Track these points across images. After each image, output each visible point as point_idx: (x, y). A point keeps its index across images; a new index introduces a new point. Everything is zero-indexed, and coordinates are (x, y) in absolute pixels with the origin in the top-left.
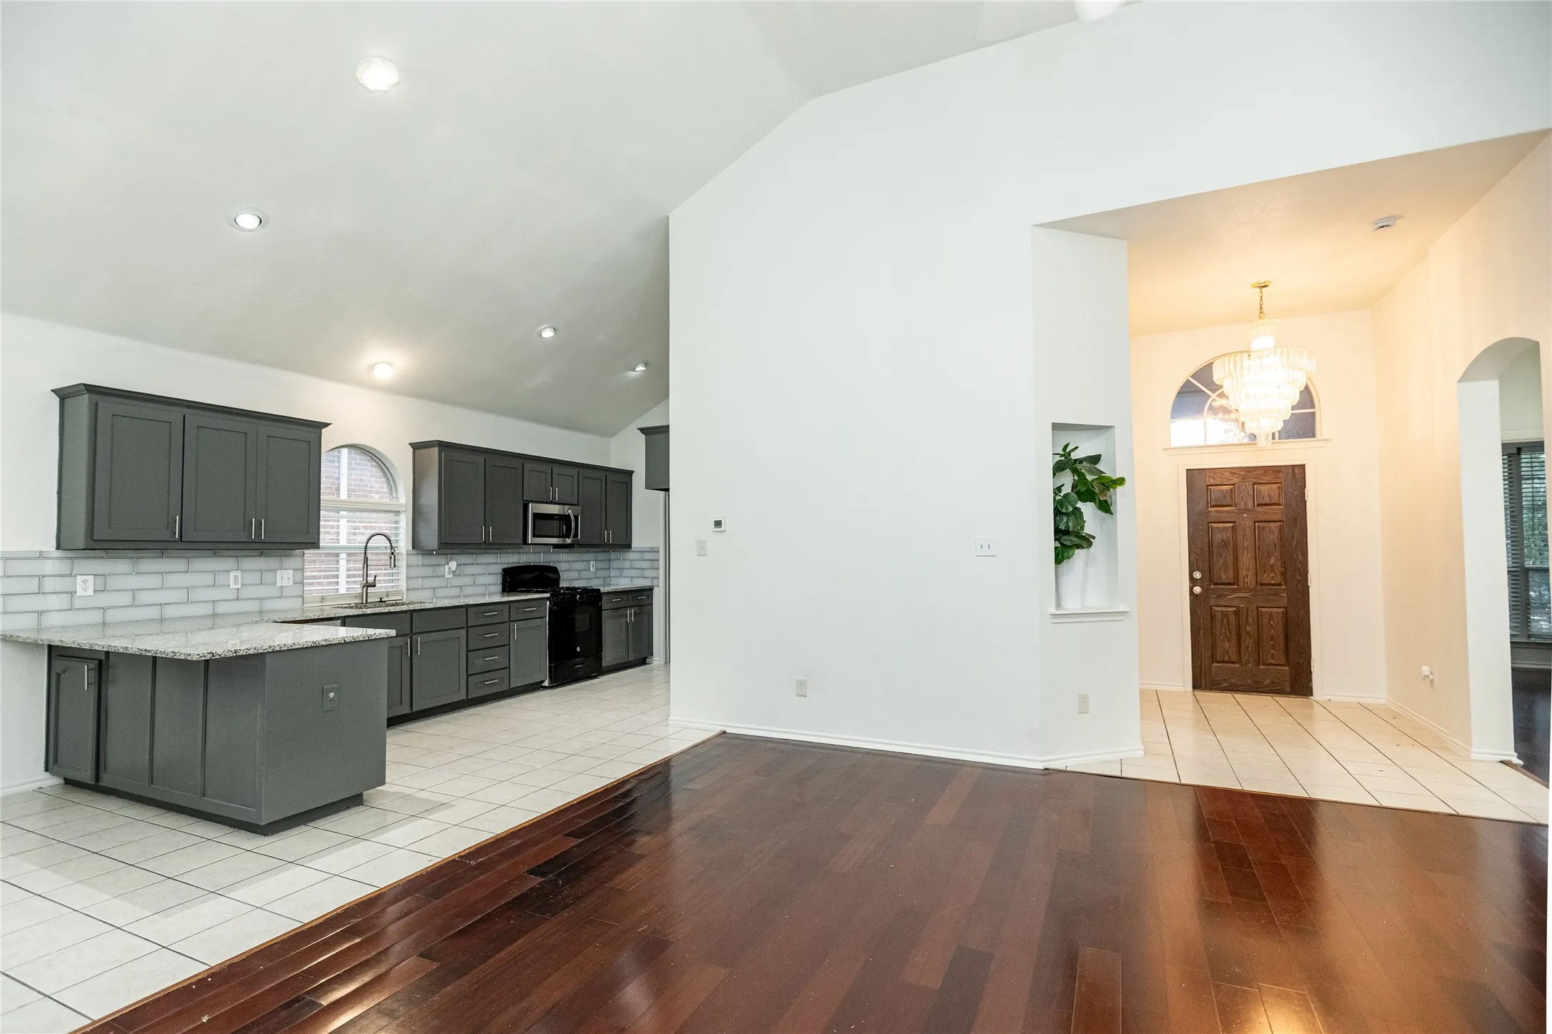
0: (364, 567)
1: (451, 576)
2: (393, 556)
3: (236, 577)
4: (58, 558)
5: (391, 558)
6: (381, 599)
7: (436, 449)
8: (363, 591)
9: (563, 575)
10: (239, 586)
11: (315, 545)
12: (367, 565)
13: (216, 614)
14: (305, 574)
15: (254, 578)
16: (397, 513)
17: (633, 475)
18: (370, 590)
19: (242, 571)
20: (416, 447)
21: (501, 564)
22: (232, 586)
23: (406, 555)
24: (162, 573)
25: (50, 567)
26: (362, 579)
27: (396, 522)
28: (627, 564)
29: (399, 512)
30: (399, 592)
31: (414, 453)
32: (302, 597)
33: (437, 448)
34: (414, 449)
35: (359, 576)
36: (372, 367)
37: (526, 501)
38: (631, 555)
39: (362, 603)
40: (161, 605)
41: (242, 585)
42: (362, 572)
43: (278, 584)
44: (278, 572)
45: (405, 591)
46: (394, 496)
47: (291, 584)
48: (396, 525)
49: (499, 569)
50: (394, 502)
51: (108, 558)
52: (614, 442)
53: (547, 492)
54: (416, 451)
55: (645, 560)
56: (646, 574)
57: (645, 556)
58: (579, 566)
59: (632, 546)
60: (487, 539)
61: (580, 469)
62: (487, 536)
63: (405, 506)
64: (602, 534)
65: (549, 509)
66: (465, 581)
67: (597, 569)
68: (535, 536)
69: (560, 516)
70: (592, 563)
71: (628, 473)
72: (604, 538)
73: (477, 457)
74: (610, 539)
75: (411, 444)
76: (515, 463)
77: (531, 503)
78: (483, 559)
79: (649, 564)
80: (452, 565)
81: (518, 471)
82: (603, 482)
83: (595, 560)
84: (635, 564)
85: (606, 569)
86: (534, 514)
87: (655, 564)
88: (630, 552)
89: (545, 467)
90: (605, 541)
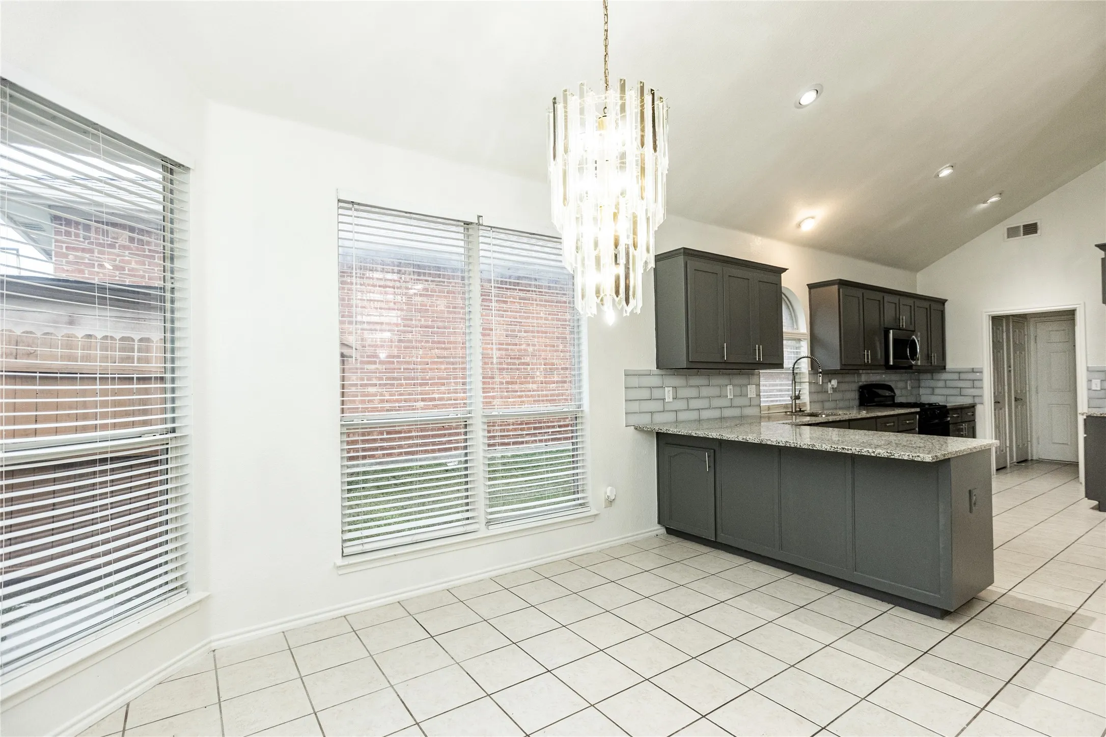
0: (792, 383)
1: (831, 392)
3: (730, 390)
4: (658, 375)
6: (800, 409)
7: (836, 287)
8: (793, 402)
9: (897, 392)
10: (732, 397)
11: (780, 365)
12: (795, 382)
13: (724, 418)
14: (761, 388)
15: (738, 390)
16: (800, 340)
17: (946, 304)
18: (798, 401)
19: (734, 386)
20: (811, 287)
21: (859, 381)
22: (729, 397)
23: (808, 375)
24: (698, 386)
25: (655, 381)
26: (791, 393)
27: (798, 348)
28: (941, 384)
31: (810, 293)
32: (760, 406)
34: (810, 289)
35: (788, 390)
36: (799, 225)
37: (887, 328)
38: (944, 376)
39: (792, 412)
40: (699, 409)
41: (734, 396)
42: (791, 388)
43: (749, 396)
44: (748, 386)
45: (808, 403)
46: (795, 327)
47: (755, 396)
49: (855, 386)
50: (796, 331)
51: (677, 375)
52: (919, 276)
53: (898, 320)
54: (812, 290)
55: (963, 380)
56: (964, 392)
57: (963, 376)
58: (901, 385)
59: (947, 367)
60: (868, 361)
61: (915, 300)
62: (868, 358)
63: (806, 334)
64: (928, 357)
65: (902, 335)
66: (838, 396)
67: (912, 388)
68: (894, 358)
69: (908, 340)
70: (909, 382)
71: (943, 302)
72: (931, 360)
73: (859, 292)
74: (935, 361)
75: (807, 285)
76: (879, 296)
77: (891, 331)
78: (849, 378)
79: (969, 384)
80: (834, 383)
81: (881, 303)
82: (928, 311)
83: (911, 380)
84: (949, 384)
85: (917, 387)
86: (894, 340)
87: (977, 384)
88: (943, 372)
89: (895, 299)
90: (931, 363)
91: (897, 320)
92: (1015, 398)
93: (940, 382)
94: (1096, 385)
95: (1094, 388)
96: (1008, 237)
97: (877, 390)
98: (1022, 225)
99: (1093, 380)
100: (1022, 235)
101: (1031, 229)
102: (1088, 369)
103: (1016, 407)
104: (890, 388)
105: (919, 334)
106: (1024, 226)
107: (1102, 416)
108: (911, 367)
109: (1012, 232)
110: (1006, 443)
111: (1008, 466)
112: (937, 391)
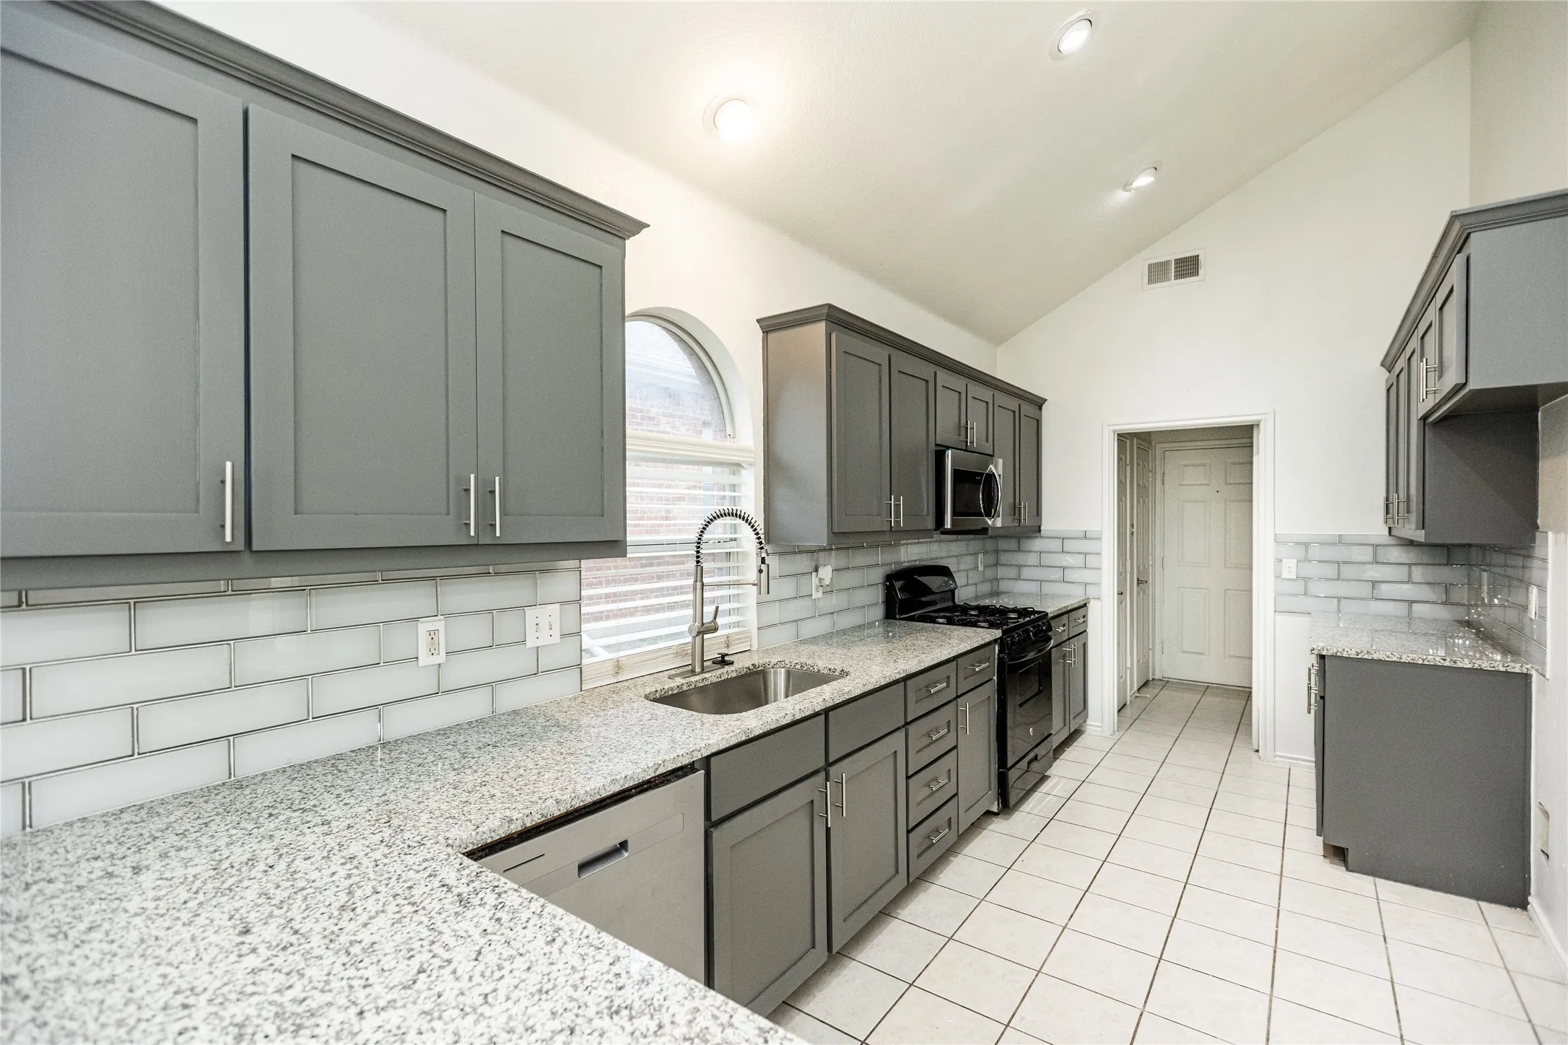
1: (820, 595)
2: (764, 567)
3: (433, 634)
5: (761, 571)
6: (720, 654)
7: (821, 327)
9: (960, 579)
10: (441, 658)
11: (614, 547)
12: (703, 585)
14: (584, 610)
15: (473, 631)
16: (736, 466)
17: (1044, 407)
19: (447, 617)
20: (770, 326)
21: (882, 565)
22: (425, 660)
27: (734, 487)
28: (1032, 559)
29: (739, 465)
30: (746, 637)
32: (579, 667)
33: (823, 324)
34: (766, 332)
37: (941, 447)
38: (1038, 544)
41: (447, 654)
43: (531, 642)
44: (528, 611)
45: (755, 632)
46: (729, 431)
47: (556, 638)
48: (733, 494)
49: (877, 576)
50: (728, 443)
52: (1002, 351)
53: (963, 431)
54: (771, 336)
55: (1069, 553)
56: (1071, 576)
57: (1069, 545)
58: (967, 562)
59: (1042, 528)
60: (897, 523)
61: (996, 393)
62: (897, 515)
63: (752, 452)
64: (1015, 510)
65: (970, 463)
66: (835, 601)
67: (985, 567)
68: (954, 513)
69: (981, 475)
70: (980, 556)
71: (1039, 403)
72: (1020, 515)
73: (880, 353)
74: (1027, 520)
75: (758, 321)
76: (926, 370)
77: (950, 451)
78: (860, 558)
79: (1078, 560)
80: (826, 573)
81: (930, 387)
82: (1016, 416)
83: (985, 553)
84: (1047, 560)
85: (992, 566)
86: (956, 473)
87: (1091, 561)
88: (1036, 537)
89: (959, 383)
90: (1020, 520)
91: (963, 428)
92: (1138, 580)
93: (1031, 554)
94: (1290, 568)
95: (1285, 575)
96: (1150, 282)
97: (920, 578)
98: (1173, 258)
99: (1284, 560)
100: (1173, 278)
101: (1188, 267)
102: (1277, 540)
103: (1138, 593)
104: (944, 571)
105: (1000, 461)
106: (1178, 261)
107: (1360, 656)
108: (984, 531)
109: (1157, 272)
110: (1126, 664)
111: (1128, 703)
112: (1026, 573)
